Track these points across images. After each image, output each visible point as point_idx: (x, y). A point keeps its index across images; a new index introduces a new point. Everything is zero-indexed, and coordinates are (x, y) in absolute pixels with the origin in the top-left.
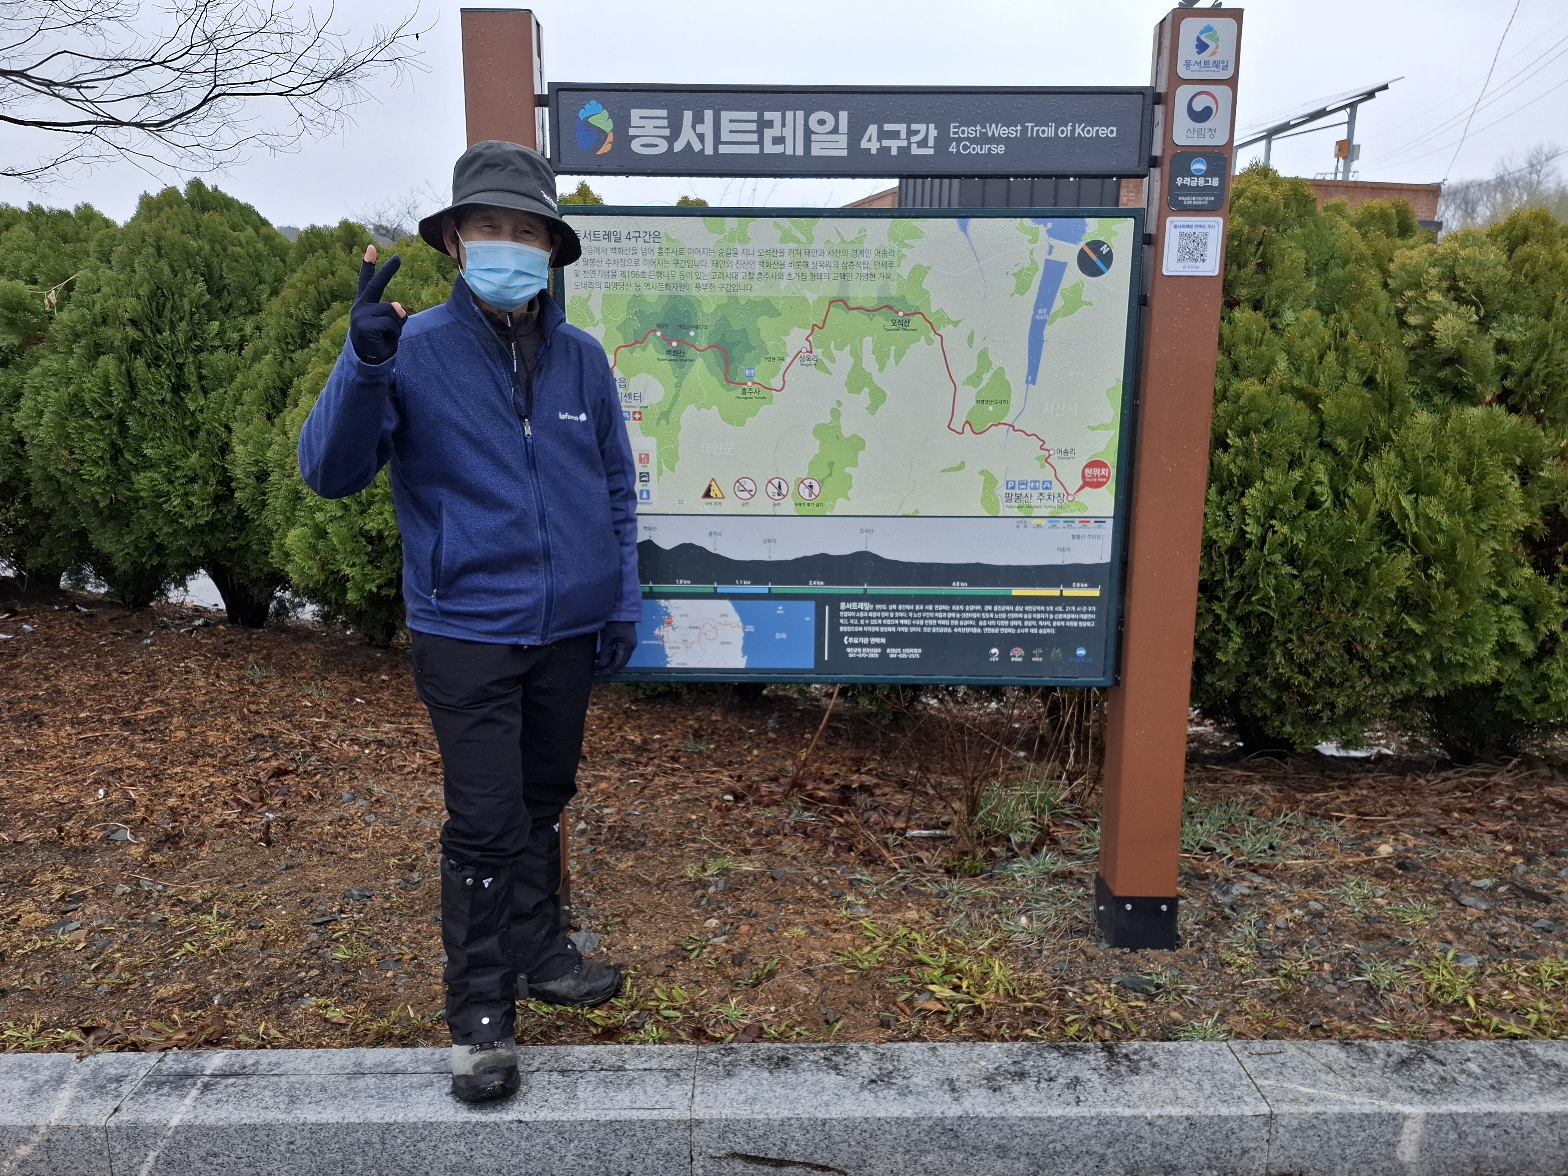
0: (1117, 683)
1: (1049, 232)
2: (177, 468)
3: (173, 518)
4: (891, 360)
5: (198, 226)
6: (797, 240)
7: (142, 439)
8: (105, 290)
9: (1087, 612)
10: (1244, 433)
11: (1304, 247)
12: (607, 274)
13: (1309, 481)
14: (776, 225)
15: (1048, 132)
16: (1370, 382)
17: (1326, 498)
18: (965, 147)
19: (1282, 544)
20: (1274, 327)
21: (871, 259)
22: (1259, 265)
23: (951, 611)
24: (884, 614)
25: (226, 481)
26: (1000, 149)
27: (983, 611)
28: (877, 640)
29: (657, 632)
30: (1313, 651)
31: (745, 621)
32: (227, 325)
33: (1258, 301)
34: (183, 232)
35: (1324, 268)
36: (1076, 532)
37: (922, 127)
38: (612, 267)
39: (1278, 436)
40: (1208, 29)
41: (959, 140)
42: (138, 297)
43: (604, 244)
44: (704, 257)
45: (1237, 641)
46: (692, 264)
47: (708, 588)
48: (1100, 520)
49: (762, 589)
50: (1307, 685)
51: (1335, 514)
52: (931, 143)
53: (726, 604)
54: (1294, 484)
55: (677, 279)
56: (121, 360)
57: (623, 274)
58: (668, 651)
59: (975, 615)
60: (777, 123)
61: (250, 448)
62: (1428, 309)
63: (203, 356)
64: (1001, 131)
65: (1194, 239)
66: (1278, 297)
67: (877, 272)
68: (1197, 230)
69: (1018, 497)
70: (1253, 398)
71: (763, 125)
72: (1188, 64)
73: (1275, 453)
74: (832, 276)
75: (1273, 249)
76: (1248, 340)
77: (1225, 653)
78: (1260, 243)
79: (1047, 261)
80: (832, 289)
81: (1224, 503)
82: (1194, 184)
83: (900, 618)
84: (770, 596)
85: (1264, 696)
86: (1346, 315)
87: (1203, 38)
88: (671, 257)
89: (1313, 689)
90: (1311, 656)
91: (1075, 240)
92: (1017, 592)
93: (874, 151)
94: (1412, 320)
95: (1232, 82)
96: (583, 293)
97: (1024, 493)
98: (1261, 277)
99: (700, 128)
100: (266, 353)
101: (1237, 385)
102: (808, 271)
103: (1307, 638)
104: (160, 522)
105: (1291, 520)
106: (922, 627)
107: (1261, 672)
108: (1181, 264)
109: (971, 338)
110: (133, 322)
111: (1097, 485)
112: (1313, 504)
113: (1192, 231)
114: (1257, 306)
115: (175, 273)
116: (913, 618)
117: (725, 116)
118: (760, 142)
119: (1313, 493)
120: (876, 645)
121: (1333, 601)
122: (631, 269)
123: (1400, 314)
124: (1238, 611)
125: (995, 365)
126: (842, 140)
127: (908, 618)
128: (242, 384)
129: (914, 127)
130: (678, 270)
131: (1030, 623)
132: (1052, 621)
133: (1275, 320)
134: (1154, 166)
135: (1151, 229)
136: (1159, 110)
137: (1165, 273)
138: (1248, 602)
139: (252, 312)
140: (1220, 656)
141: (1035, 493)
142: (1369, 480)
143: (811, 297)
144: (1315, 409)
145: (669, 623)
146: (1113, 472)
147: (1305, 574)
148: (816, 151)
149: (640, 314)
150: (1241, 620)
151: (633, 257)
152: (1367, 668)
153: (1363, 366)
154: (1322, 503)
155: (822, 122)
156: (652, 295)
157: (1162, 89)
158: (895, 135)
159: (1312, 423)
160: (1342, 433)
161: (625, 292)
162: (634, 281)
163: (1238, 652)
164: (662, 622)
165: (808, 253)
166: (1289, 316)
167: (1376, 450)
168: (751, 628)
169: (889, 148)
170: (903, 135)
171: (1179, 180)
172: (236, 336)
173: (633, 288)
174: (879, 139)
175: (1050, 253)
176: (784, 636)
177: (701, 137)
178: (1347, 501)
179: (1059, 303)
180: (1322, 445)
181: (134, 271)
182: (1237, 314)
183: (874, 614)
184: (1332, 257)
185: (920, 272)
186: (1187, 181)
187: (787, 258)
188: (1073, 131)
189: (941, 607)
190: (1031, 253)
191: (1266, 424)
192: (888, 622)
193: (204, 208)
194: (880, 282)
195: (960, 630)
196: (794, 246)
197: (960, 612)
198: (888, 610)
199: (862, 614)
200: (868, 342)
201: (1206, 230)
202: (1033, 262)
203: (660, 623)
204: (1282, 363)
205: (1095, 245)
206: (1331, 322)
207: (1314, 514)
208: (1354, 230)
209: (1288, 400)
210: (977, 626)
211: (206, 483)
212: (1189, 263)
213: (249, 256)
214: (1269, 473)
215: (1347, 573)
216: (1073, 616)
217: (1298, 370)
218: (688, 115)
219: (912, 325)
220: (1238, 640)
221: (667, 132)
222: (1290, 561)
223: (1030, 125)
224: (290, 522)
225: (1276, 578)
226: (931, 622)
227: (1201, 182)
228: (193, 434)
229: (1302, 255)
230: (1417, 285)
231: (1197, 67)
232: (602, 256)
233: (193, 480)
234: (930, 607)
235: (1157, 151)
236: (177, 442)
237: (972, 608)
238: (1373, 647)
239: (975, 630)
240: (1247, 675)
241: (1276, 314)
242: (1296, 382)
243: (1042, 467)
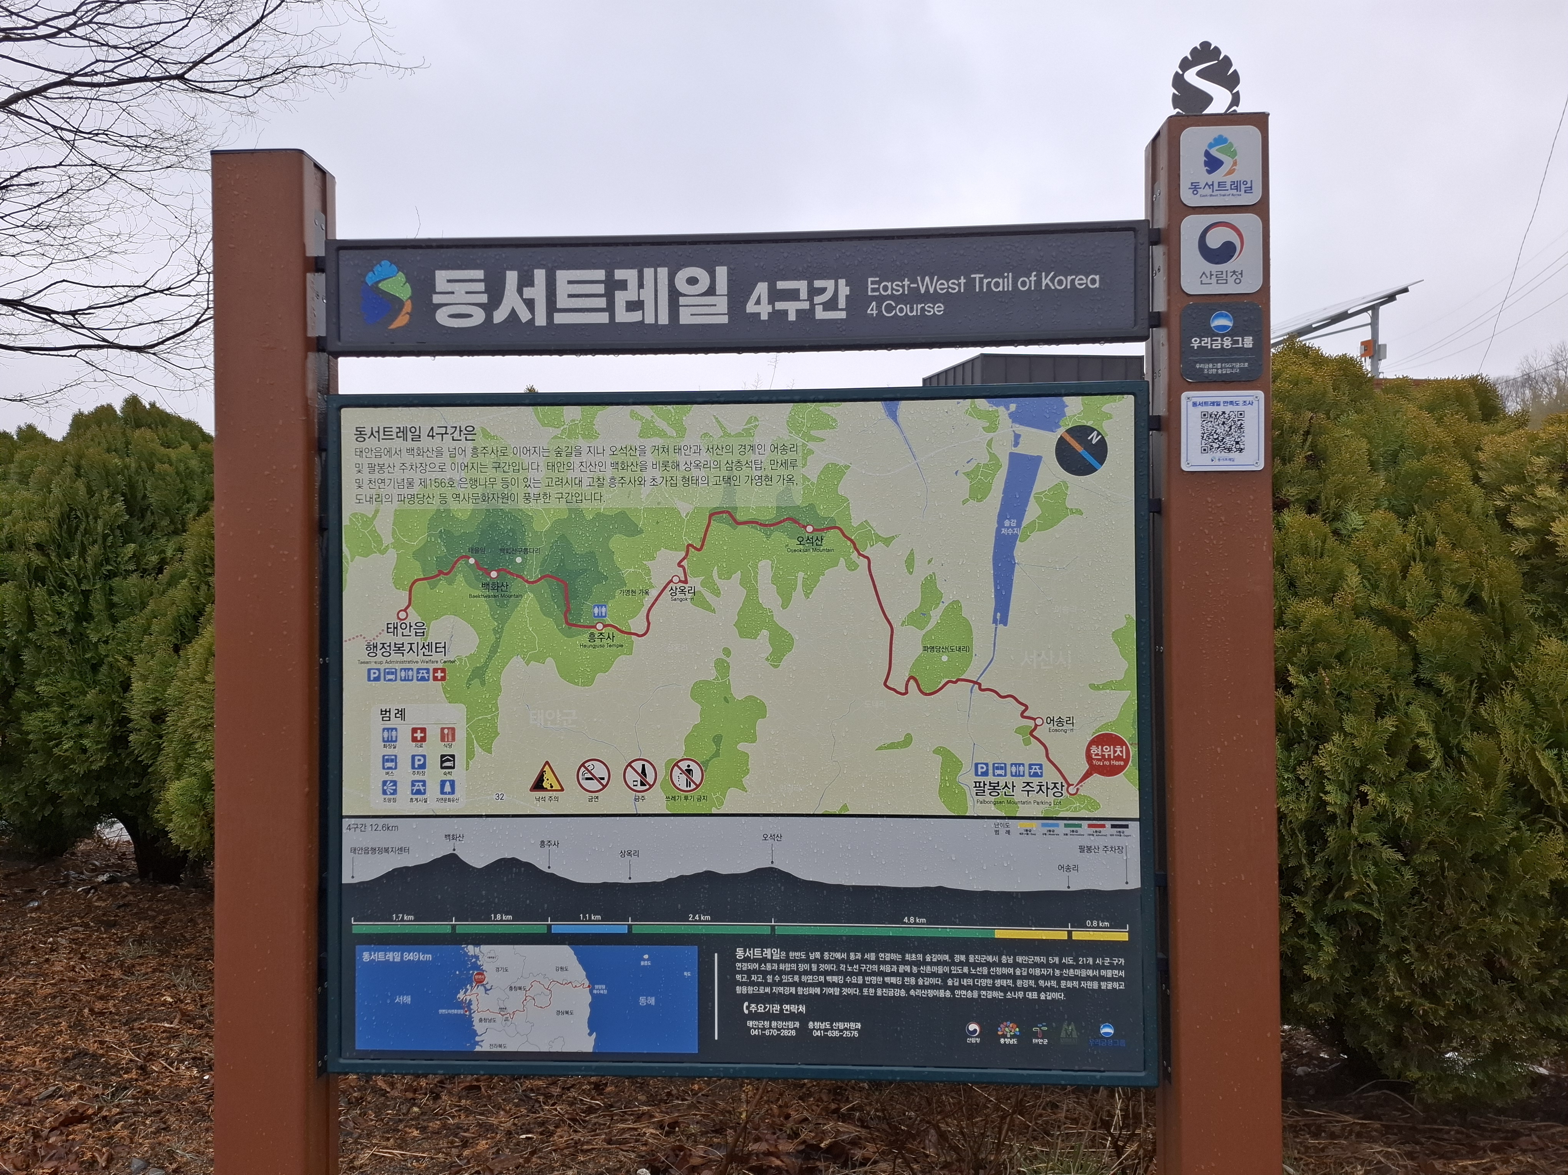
0: (1166, 1076)
1: (1011, 415)
2: (72, 707)
3: (63, 764)
4: (798, 594)
5: (127, 443)
6: (663, 434)
7: (37, 674)
8: (17, 512)
9: (1112, 967)
10: (1310, 668)
11: (1364, 436)
12: (400, 484)
13: (1409, 731)
14: (633, 415)
15: (1004, 284)
16: (1474, 602)
17: (1435, 756)
18: (889, 308)
19: (1381, 817)
20: (1336, 533)
21: (765, 457)
22: (1308, 458)
23: (904, 962)
24: (802, 967)
25: (124, 721)
26: (938, 309)
27: (953, 963)
28: (794, 1008)
29: (461, 996)
30: (1442, 967)
31: (593, 979)
32: (148, 547)
33: (1313, 502)
34: (108, 451)
35: (1394, 459)
36: (1086, 841)
37: (829, 284)
38: (408, 474)
39: (1357, 673)
40: (1220, 140)
41: (880, 299)
42: (47, 519)
43: (398, 443)
44: (535, 458)
45: (1329, 952)
46: (518, 468)
47: (537, 927)
48: (1120, 824)
49: (619, 927)
50: (1435, 1012)
51: (1449, 776)
52: (842, 303)
53: (565, 953)
54: (1386, 736)
55: (498, 487)
56: (21, 587)
57: (423, 483)
58: (478, 1026)
59: (940, 970)
60: (633, 283)
61: (149, 684)
62: (1539, 507)
63: (116, 582)
64: (939, 286)
65: (1223, 419)
66: (1339, 496)
67: (775, 474)
68: (1228, 409)
69: (994, 787)
70: (1317, 624)
71: (613, 286)
72: (1195, 187)
73: (1354, 694)
74: (712, 481)
75: (1324, 440)
76: (1305, 550)
77: (1316, 966)
78: (1307, 433)
79: (1012, 455)
80: (715, 498)
81: (1292, 762)
82: (1217, 345)
83: (826, 973)
84: (629, 939)
85: (1374, 1026)
86: (1429, 517)
87: (1214, 152)
88: (488, 460)
89: (1445, 1019)
90: (1438, 974)
91: (1049, 425)
92: (1002, 933)
93: (764, 317)
94: (1520, 522)
95: (1262, 209)
96: (368, 509)
97: (1002, 781)
98: (1314, 473)
99: (528, 293)
100: (184, 577)
101: (1297, 607)
102: (679, 474)
103: (1431, 949)
104: (50, 768)
105: (1389, 785)
106: (861, 987)
107: (1369, 992)
108: (1208, 457)
109: (910, 563)
110: (39, 547)
111: (1111, 771)
112: (1417, 762)
113: (1220, 409)
114: (1311, 507)
115: (91, 492)
116: (846, 974)
117: (563, 276)
118: (610, 308)
119: (1416, 747)
120: (792, 1017)
121: (1461, 897)
122: (434, 476)
123: (1502, 515)
124: (1327, 911)
125: (948, 599)
126: (721, 304)
127: (839, 973)
128: (153, 611)
129: (818, 284)
130: (499, 475)
131: (1026, 983)
132: (1059, 979)
133: (1338, 525)
134: (1158, 326)
135: (1160, 408)
136: (1159, 253)
137: (1185, 467)
138: (1340, 897)
139: (176, 532)
140: (1308, 970)
141: (1019, 782)
142: (1492, 731)
143: (684, 508)
144: (1403, 636)
145: (480, 982)
146: (1134, 751)
147: (1417, 859)
148: (686, 317)
149: (447, 536)
150: (1331, 920)
151: (437, 461)
152: (1518, 990)
153: (1462, 581)
154: (1430, 762)
155: (693, 281)
156: (462, 509)
157: (1161, 223)
158: (793, 295)
159: (1401, 655)
160: (1444, 668)
161: (426, 506)
162: (437, 492)
163: (1333, 966)
164: (469, 980)
165: (678, 450)
166: (1355, 519)
167: (1495, 690)
168: (601, 989)
169: (785, 313)
170: (804, 295)
171: (1195, 343)
172: (154, 559)
173: (436, 501)
174: (771, 301)
175: (1016, 444)
176: (652, 1001)
177: (530, 304)
178: (1464, 759)
179: (1033, 511)
180: (1418, 683)
181: (50, 492)
182: (1287, 517)
183: (787, 967)
184: (1402, 447)
185: (833, 472)
186: (1207, 342)
187: (650, 458)
188: (1038, 282)
189: (888, 957)
190: (989, 444)
191: (1340, 657)
192: (809, 979)
193: (138, 426)
194: (779, 487)
195: (919, 992)
196: (659, 442)
197: (917, 964)
198: (808, 961)
199: (769, 967)
200: (765, 568)
201: (1241, 408)
202: (993, 456)
203: (464, 982)
204: (1353, 579)
205: (1081, 432)
206: (1412, 526)
207: (1420, 776)
208: (1425, 414)
209: (1365, 624)
210: (945, 987)
211: (102, 721)
212: (1218, 454)
213: (178, 473)
214: (1350, 722)
215: (1475, 858)
216: (1090, 973)
217: (1375, 587)
218: (512, 277)
219: (825, 544)
220: (1332, 950)
221: (484, 299)
222: (1393, 840)
223: (977, 276)
224: (179, 770)
225: (1376, 864)
226: (874, 980)
227: (1228, 343)
228: (95, 668)
229: (1364, 445)
230: (1520, 479)
231: (1208, 191)
232: (396, 460)
233: (89, 720)
234: (872, 956)
235: (1160, 305)
236: (73, 678)
237: (936, 958)
238: (1525, 962)
239: (942, 993)
240: (1351, 995)
241: (1337, 516)
242: (1374, 602)
243: (1027, 743)
